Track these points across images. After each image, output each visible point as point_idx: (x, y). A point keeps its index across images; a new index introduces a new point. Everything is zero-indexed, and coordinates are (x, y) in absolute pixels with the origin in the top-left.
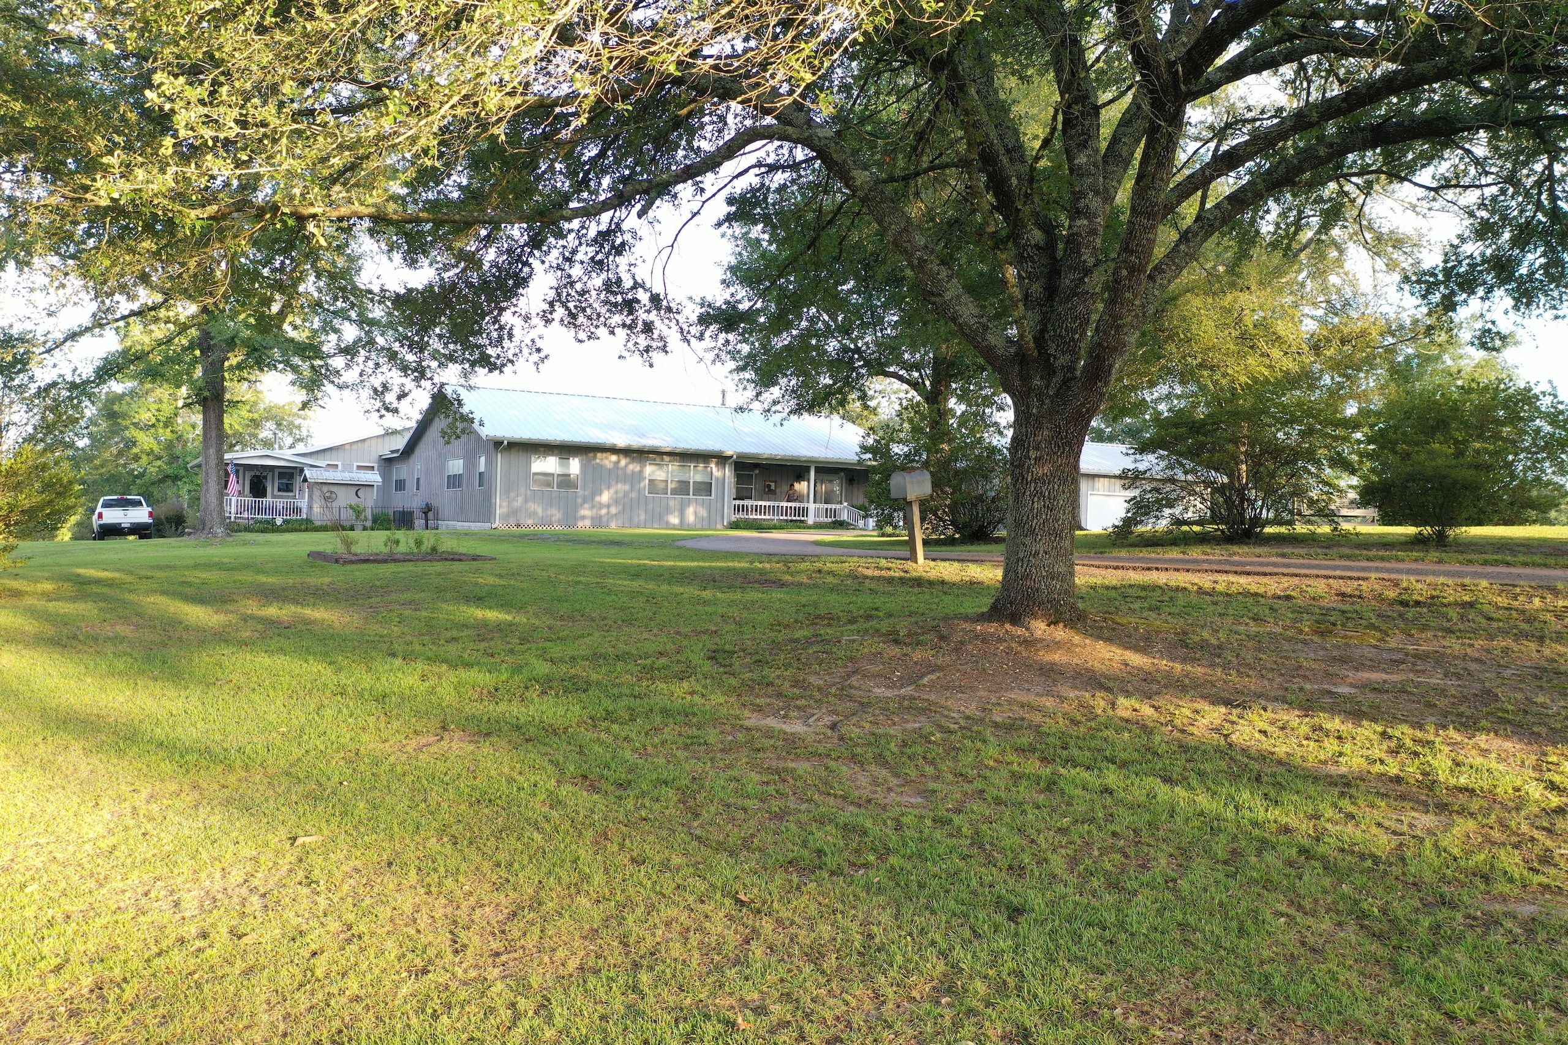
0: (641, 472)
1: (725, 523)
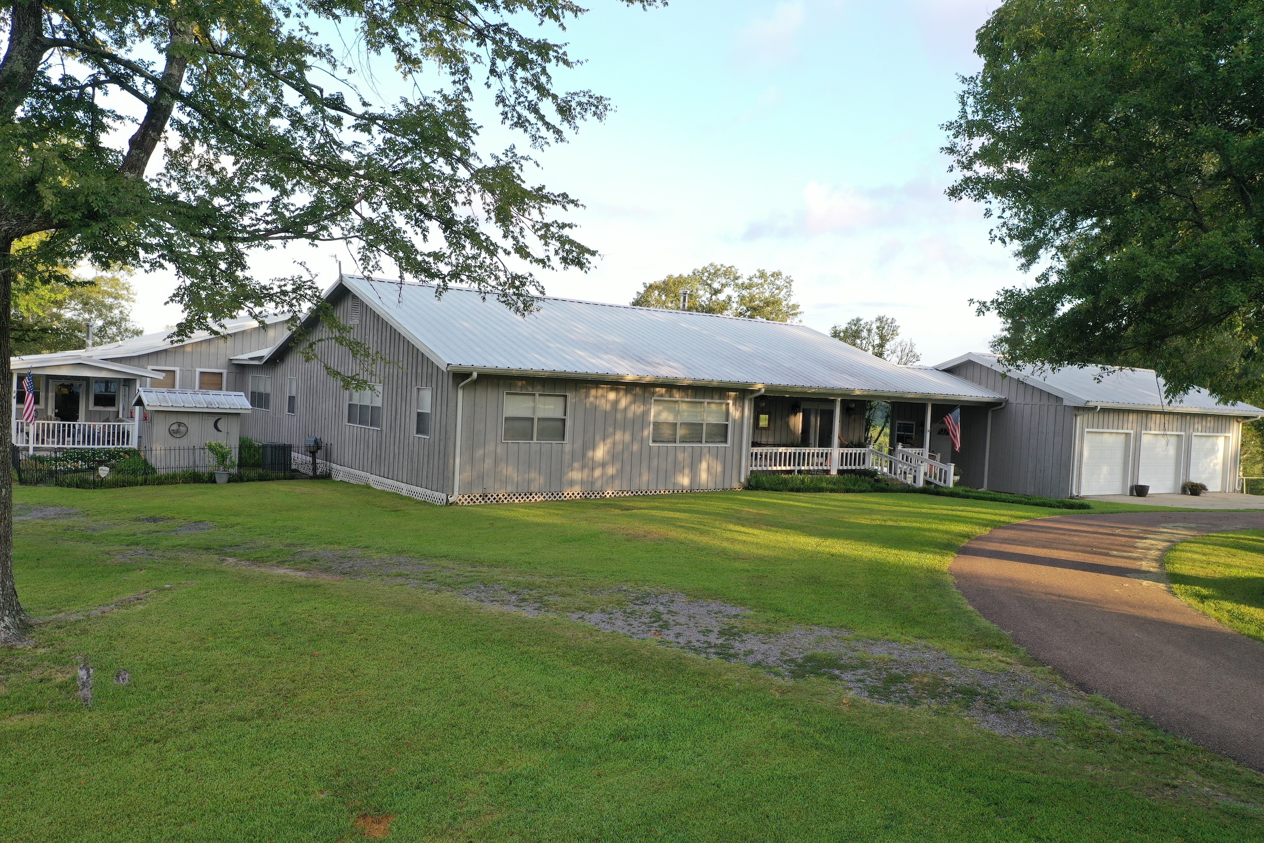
0: (646, 413)
1: (743, 480)
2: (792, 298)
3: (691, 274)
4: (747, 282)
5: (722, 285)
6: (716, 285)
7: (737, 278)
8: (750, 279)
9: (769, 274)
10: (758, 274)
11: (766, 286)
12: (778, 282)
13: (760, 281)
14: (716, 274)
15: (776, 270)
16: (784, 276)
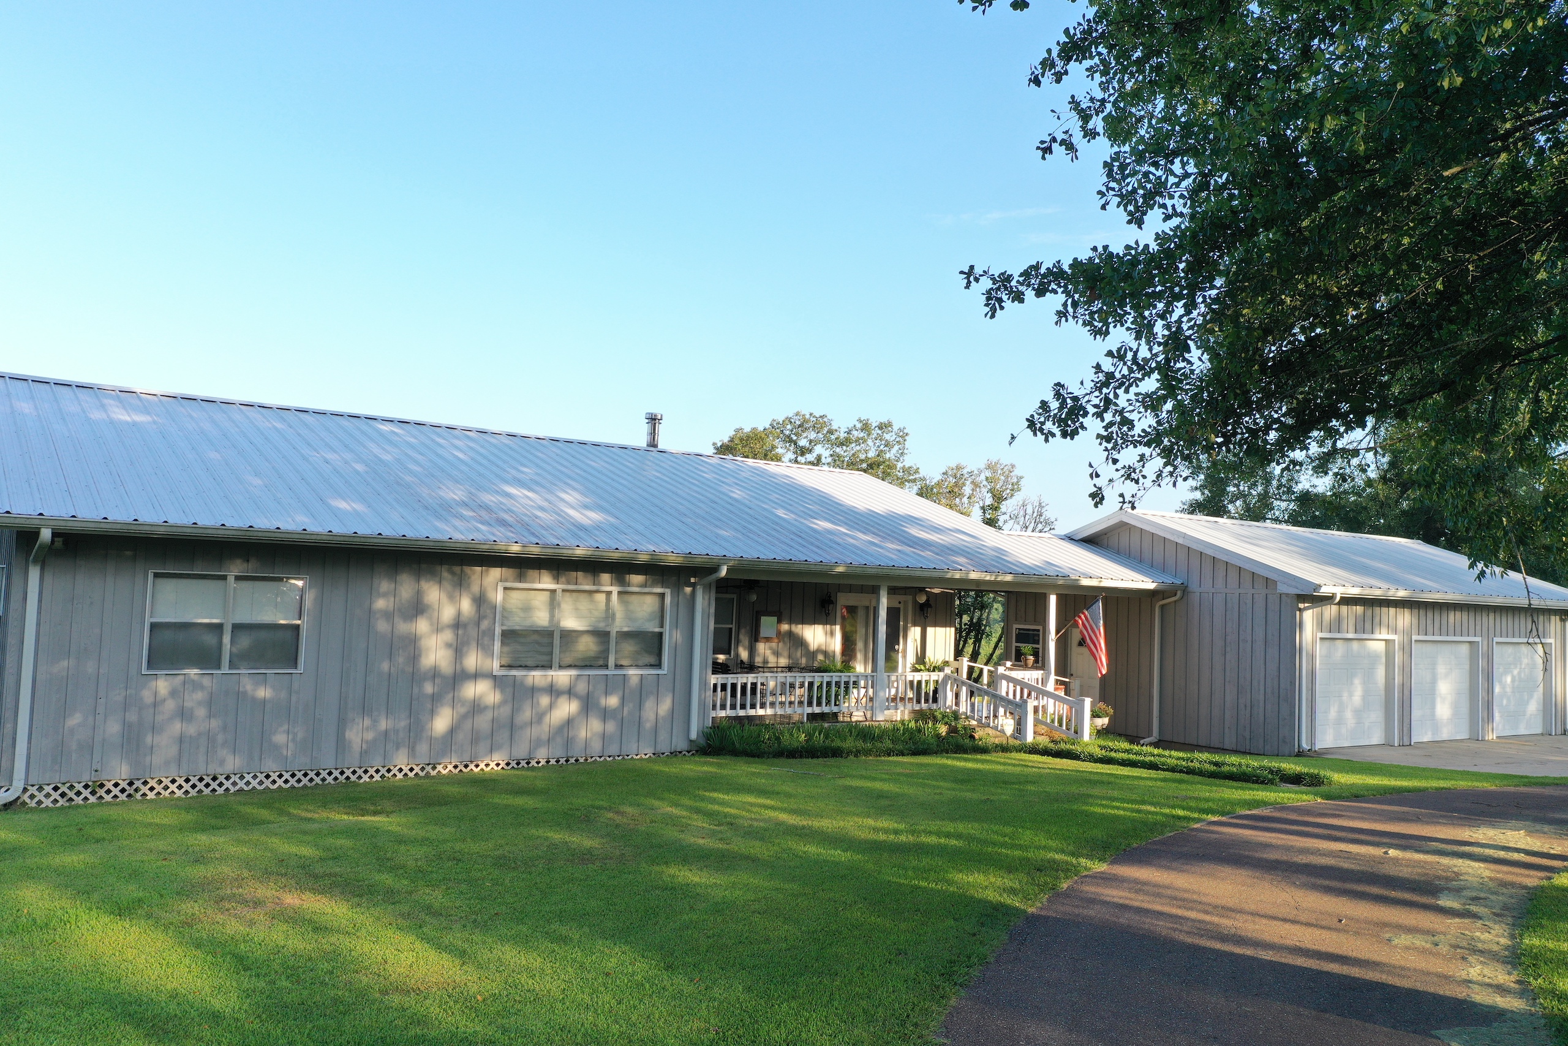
1: (694, 735)
2: (906, 457)
3: (768, 426)
4: (843, 435)
5: (811, 441)
6: (803, 442)
7: (831, 432)
8: (849, 432)
9: (874, 425)
10: (859, 426)
11: (870, 442)
12: (887, 437)
13: (862, 435)
14: (802, 427)
15: (884, 420)
16: (895, 428)
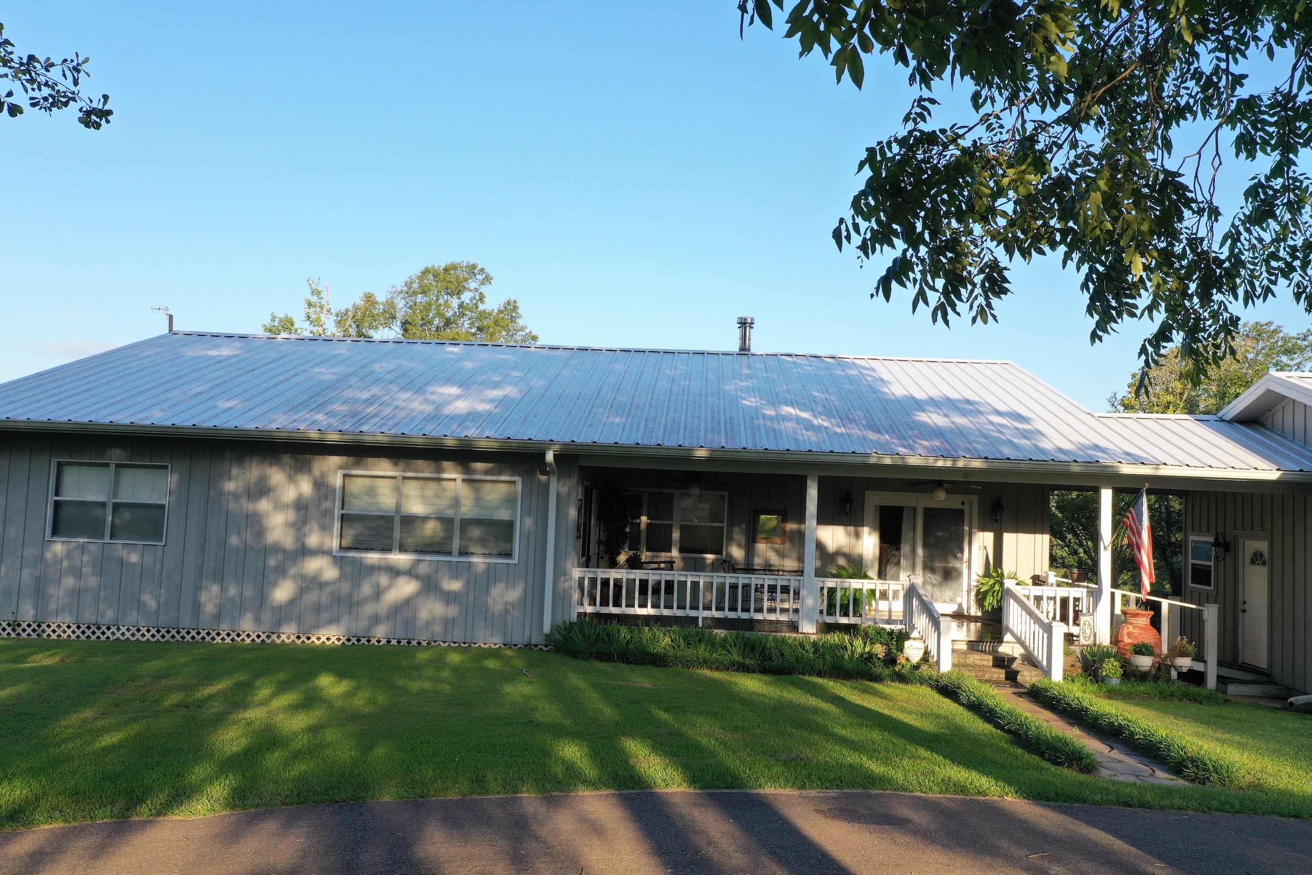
1: (547, 629)
